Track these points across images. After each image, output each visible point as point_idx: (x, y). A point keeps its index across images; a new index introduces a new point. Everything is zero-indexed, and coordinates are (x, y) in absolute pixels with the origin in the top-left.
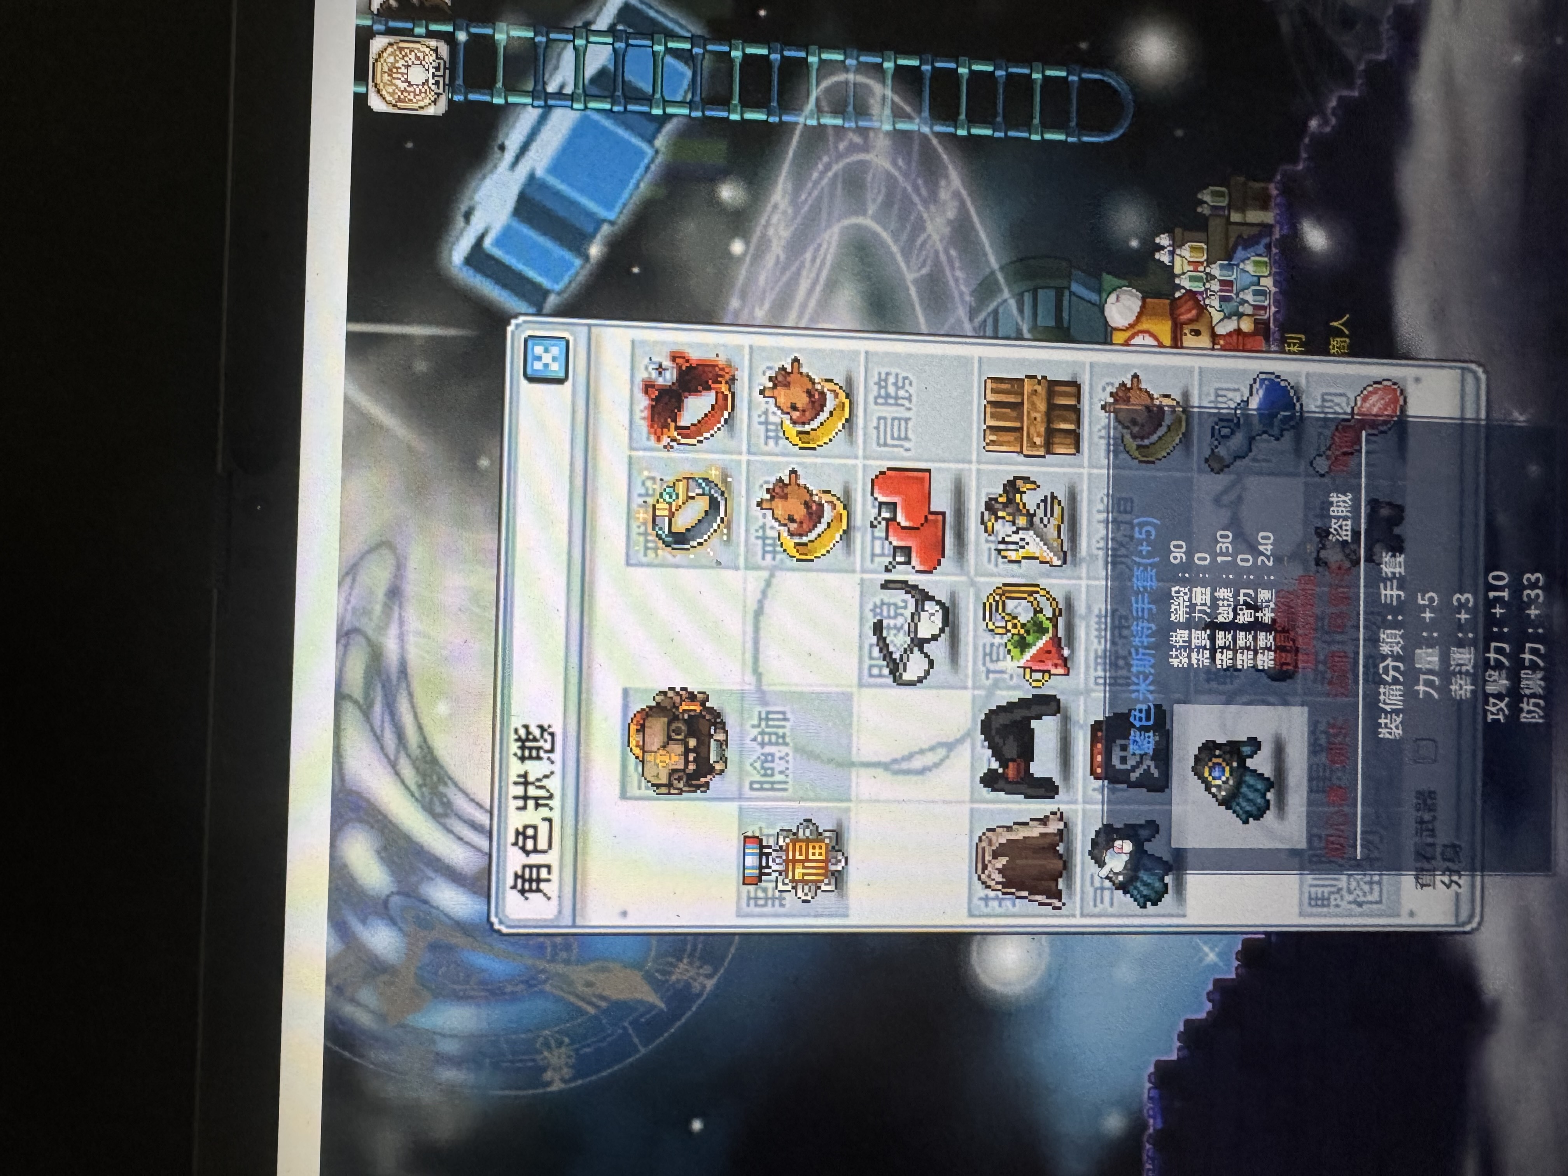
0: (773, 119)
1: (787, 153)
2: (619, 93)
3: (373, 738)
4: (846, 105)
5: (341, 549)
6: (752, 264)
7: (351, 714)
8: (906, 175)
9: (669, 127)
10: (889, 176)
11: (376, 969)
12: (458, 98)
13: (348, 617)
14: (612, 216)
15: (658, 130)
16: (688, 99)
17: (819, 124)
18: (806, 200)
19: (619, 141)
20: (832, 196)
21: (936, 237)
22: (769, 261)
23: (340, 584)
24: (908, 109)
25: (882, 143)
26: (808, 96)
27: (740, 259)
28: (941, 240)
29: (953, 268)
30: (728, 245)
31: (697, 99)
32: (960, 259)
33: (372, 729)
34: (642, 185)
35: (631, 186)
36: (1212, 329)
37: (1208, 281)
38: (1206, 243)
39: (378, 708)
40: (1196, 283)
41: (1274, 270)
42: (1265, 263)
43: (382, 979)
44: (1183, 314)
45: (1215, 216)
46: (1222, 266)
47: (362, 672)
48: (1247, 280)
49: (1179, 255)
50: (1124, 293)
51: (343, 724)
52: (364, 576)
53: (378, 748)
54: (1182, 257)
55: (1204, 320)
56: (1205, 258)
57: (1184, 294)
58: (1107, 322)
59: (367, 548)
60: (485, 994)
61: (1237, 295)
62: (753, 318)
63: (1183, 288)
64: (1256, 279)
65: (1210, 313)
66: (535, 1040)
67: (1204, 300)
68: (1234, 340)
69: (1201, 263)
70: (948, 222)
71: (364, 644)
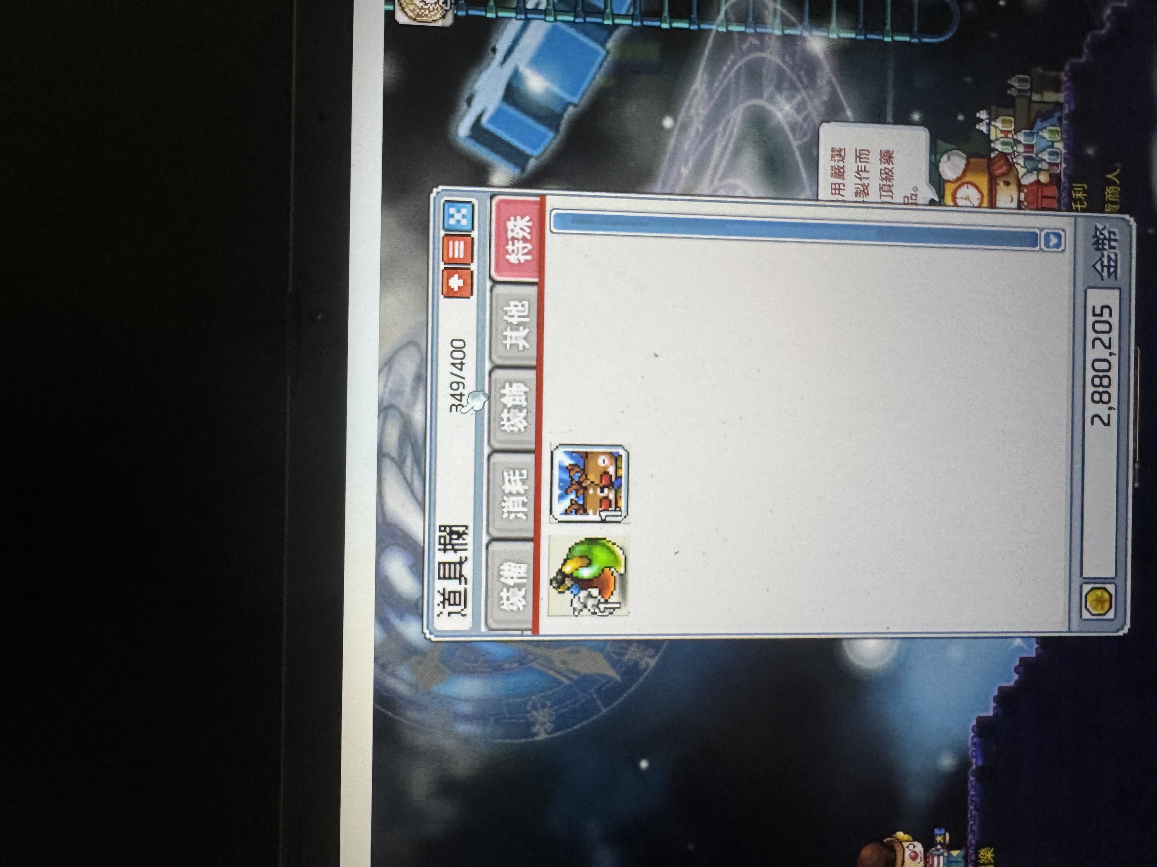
0: (694, 27)
1: (704, 51)
2: (579, 9)
3: (405, 485)
4: (747, 16)
5: (381, 347)
6: (678, 135)
7: (389, 467)
8: (792, 68)
9: (617, 34)
10: (779, 68)
11: (410, 652)
12: (461, 13)
13: (386, 397)
14: (575, 100)
15: (609, 36)
16: (631, 13)
17: (727, 30)
18: (718, 87)
19: (581, 44)
20: (737, 83)
22: (692, 132)
23: (380, 372)
24: (793, 19)
25: (774, 44)
26: (719, 10)
27: (670, 131)
28: (817, 117)
30: (660, 121)
31: (637, 12)
33: (405, 478)
34: (598, 77)
35: (589, 77)
36: (1018, 180)
37: (1015, 145)
38: (1014, 117)
39: (409, 462)
40: (1006, 147)
41: (1065, 136)
42: (1057, 131)
43: (414, 659)
44: (997, 170)
45: (1021, 96)
46: (1025, 134)
47: (397, 437)
48: (1044, 144)
49: (994, 126)
50: (953, 154)
51: (383, 475)
52: (397, 367)
53: (409, 492)
54: (996, 127)
55: (1013, 174)
56: (1013, 128)
57: (998, 155)
58: (940, 176)
59: (399, 347)
60: (489, 670)
61: (1037, 155)
62: (680, 175)
63: (997, 150)
64: (1050, 143)
65: (1016, 169)
66: (526, 703)
67: (1012, 159)
68: (1035, 188)
69: (1010, 132)
70: (823, 103)
71: (398, 416)
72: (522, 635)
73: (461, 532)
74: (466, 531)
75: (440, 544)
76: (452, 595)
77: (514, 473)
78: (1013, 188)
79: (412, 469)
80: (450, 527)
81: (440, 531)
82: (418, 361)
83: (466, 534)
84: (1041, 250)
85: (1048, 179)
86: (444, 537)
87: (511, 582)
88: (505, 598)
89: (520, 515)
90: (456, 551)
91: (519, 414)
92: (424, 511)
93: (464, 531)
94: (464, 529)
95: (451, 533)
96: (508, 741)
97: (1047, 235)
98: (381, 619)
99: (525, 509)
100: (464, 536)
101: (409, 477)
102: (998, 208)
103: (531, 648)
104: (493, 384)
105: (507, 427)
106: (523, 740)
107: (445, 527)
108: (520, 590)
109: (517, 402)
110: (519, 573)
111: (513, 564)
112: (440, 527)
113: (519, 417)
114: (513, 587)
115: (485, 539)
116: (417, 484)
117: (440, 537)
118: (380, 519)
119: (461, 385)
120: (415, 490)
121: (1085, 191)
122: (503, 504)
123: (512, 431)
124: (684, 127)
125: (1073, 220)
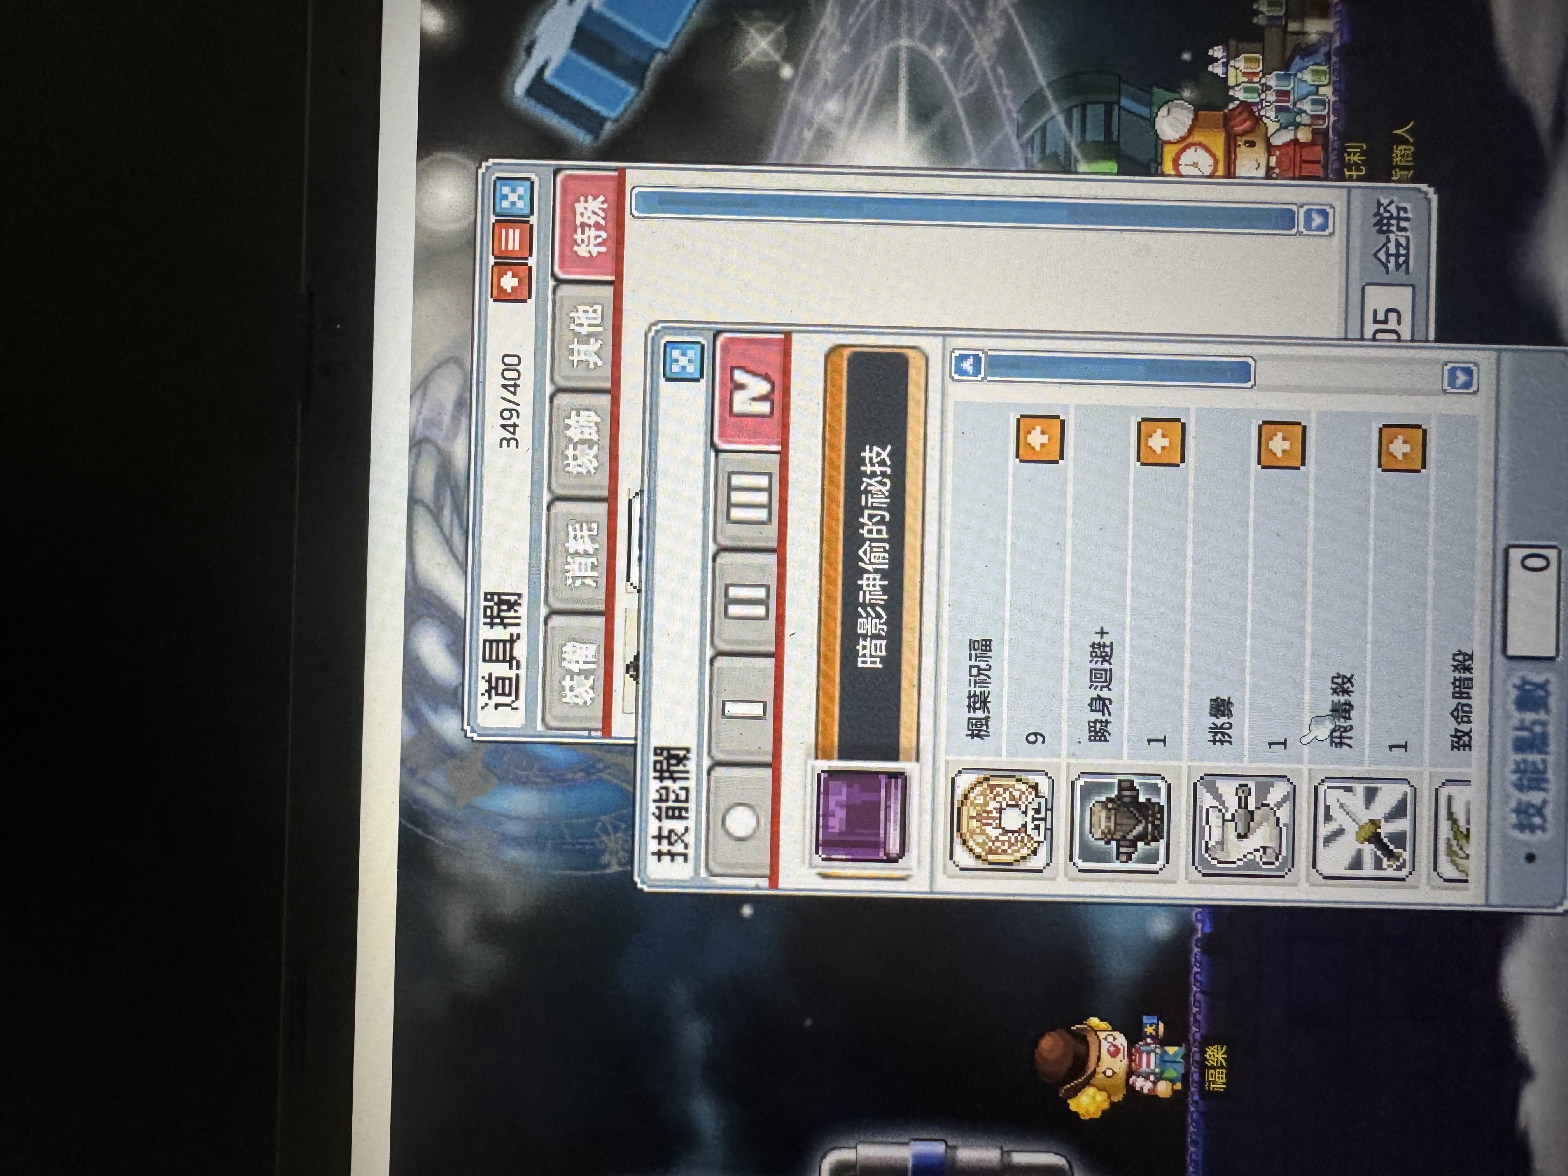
5: (413, 367)
6: (801, 88)
7: (422, 517)
11: (445, 753)
13: (420, 427)
18: (854, 23)
20: (879, 18)
21: (983, 56)
22: (818, 84)
23: (412, 395)
27: (790, 83)
28: (989, 59)
29: (1000, 85)
32: (1007, 77)
33: (442, 532)
34: (694, 16)
35: (684, 16)
36: (1267, 140)
37: (1263, 92)
38: (1263, 54)
39: (447, 512)
40: (1250, 95)
41: (1334, 78)
42: (1324, 72)
43: (450, 764)
44: (1237, 126)
45: (1272, 26)
46: (1278, 76)
47: (433, 479)
48: (1304, 90)
49: (1234, 67)
50: (1177, 106)
51: (416, 527)
52: (433, 389)
53: (447, 549)
54: (1237, 69)
55: (1260, 131)
56: (1260, 69)
57: (1238, 106)
58: (1158, 135)
59: (436, 364)
60: (547, 780)
61: (1295, 104)
62: (801, 140)
63: (1238, 99)
64: (1313, 88)
65: (1265, 124)
66: (593, 824)
67: (1259, 111)
68: (1291, 151)
69: (1255, 74)
70: (996, 41)
71: (434, 452)
72: (590, 737)
73: (512, 601)
74: (519, 601)
75: (485, 616)
76: (500, 682)
77: (581, 527)
78: (1260, 149)
79: (452, 522)
80: (499, 595)
81: (486, 600)
82: (461, 382)
83: (520, 604)
84: (1301, 234)
85: (1310, 137)
86: (492, 608)
87: (575, 668)
88: (568, 688)
89: (588, 581)
90: (505, 626)
91: (588, 451)
92: (466, 573)
93: (516, 601)
94: (516, 597)
95: (500, 602)
96: (569, 872)
97: (1308, 214)
98: (411, 712)
99: (595, 574)
100: (516, 608)
101: (447, 532)
102: (1239, 178)
103: (598, 754)
104: (555, 411)
105: (573, 468)
106: (589, 873)
107: (492, 594)
108: (586, 678)
109: (586, 436)
110: (587, 656)
111: (579, 645)
112: (486, 594)
113: (587, 454)
114: (579, 674)
115: (543, 611)
116: (457, 539)
117: (486, 608)
118: (411, 583)
119: (514, 413)
120: (454, 548)
121: (1363, 153)
122: (567, 567)
123: (579, 473)
124: (809, 76)
125: (1345, 191)
